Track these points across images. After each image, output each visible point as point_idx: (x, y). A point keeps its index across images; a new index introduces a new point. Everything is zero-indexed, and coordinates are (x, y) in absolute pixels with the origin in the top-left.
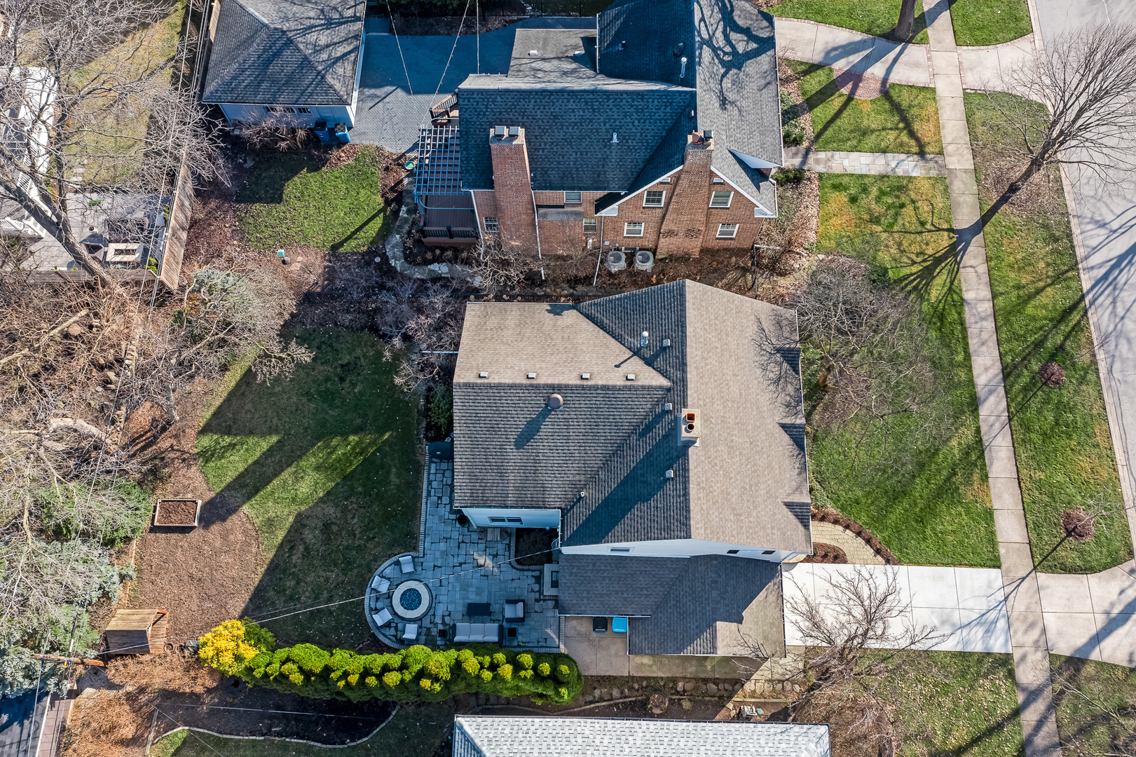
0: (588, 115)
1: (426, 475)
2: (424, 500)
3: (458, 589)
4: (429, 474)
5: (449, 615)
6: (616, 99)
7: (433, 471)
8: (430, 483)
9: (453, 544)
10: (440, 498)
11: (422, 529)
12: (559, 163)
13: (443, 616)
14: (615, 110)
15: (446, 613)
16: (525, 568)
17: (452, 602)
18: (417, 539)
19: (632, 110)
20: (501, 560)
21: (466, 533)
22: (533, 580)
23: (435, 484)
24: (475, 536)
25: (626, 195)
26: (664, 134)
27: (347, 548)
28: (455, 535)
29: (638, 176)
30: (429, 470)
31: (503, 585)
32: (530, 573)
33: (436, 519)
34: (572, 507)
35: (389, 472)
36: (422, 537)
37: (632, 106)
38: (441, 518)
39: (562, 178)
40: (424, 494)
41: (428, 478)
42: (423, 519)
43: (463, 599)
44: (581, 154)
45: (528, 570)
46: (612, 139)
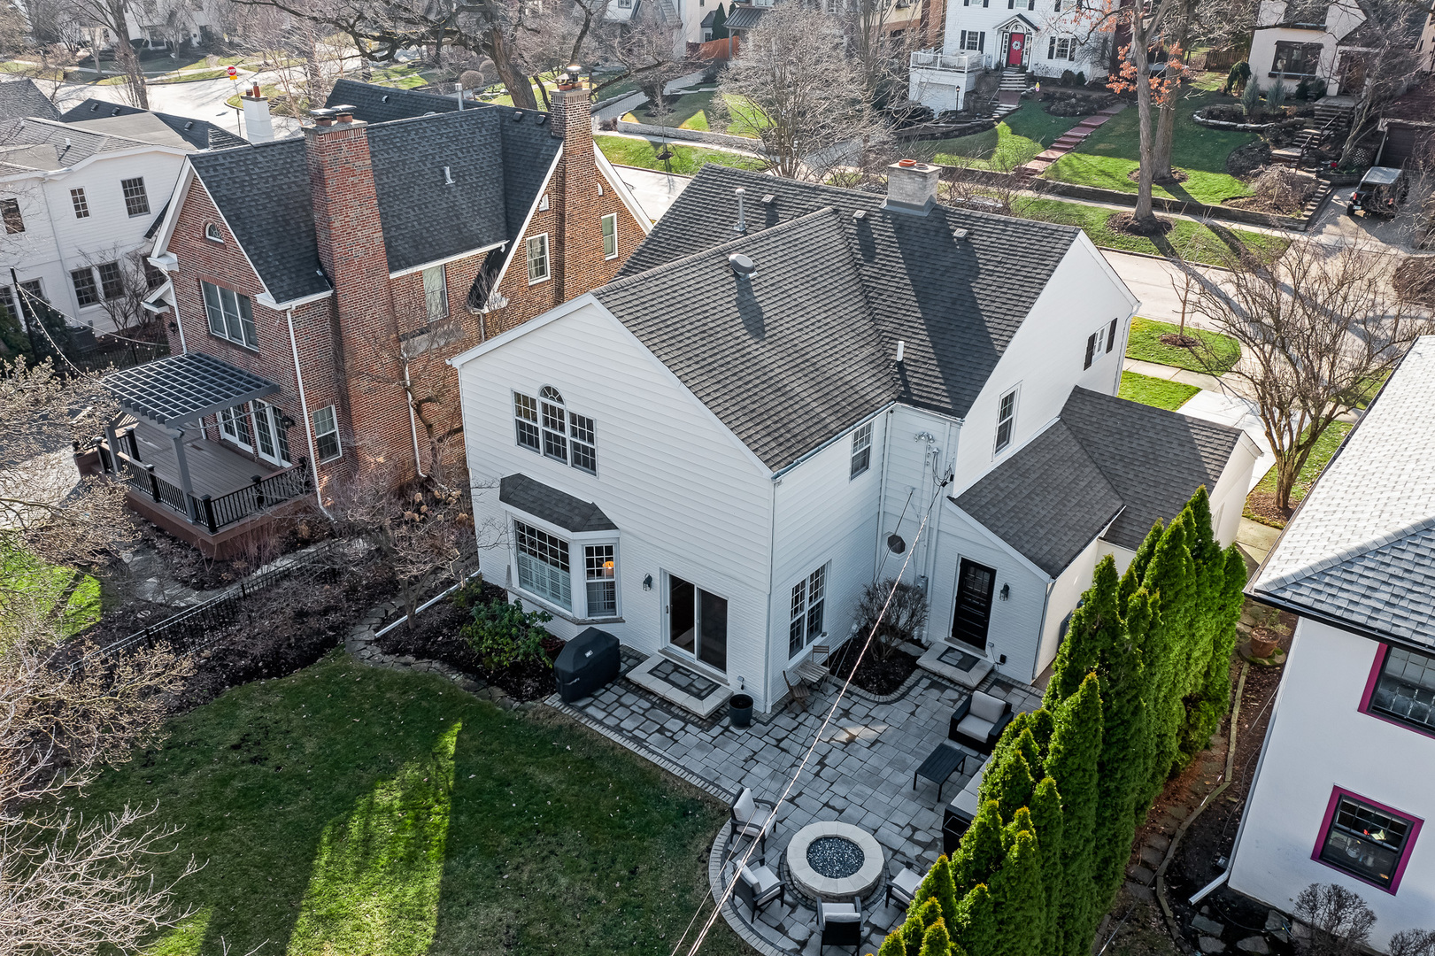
0: (396, 157)
1: (597, 728)
2: (643, 753)
3: (869, 791)
4: (600, 722)
5: (915, 830)
6: (417, 130)
7: (600, 715)
8: (618, 729)
9: (771, 754)
10: (661, 730)
11: (695, 781)
12: (398, 227)
13: (910, 839)
14: (424, 143)
15: (908, 832)
16: (902, 689)
17: (890, 813)
18: (709, 799)
19: (444, 140)
20: (859, 710)
21: (766, 729)
22: (935, 693)
23: (627, 724)
24: (785, 721)
25: (509, 247)
26: (500, 161)
27: (607, 930)
28: (755, 744)
29: (507, 218)
30: (594, 719)
31: (913, 730)
32: (918, 690)
33: (698, 755)
34: (906, 383)
35: (526, 778)
36: (712, 790)
37: (442, 135)
38: (700, 746)
39: (416, 247)
40: (631, 746)
41: (608, 727)
42: (677, 771)
43: (896, 793)
44: (420, 209)
45: (910, 689)
46: (445, 180)
